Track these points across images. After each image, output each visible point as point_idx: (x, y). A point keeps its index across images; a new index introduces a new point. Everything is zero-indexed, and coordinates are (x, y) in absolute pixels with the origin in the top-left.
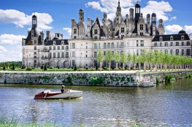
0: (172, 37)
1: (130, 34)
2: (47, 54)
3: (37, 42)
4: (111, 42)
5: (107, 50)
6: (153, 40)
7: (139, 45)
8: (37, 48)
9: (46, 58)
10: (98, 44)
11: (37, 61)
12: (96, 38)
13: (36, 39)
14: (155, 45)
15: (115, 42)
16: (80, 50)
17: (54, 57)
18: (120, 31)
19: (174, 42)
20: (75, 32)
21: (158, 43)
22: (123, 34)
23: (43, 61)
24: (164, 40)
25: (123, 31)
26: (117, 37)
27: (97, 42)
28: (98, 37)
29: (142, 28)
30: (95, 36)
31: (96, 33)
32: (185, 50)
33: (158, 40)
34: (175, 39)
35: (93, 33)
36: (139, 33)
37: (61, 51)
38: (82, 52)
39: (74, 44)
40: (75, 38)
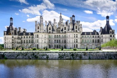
0: (91, 33)
1: (70, 31)
2: (20, 41)
3: (14, 33)
4: (58, 34)
5: (56, 39)
6: (82, 35)
7: (76, 37)
8: (14, 37)
9: (19, 43)
10: (51, 36)
11: (14, 45)
12: (50, 32)
13: (13, 31)
15: (61, 35)
16: (42, 39)
17: (24, 43)
18: (64, 29)
19: (92, 36)
20: (38, 29)
21: (84, 36)
22: (66, 31)
23: (18, 45)
24: (87, 34)
25: (65, 29)
26: (62, 32)
27: (51, 35)
28: (51, 32)
29: (76, 28)
30: (49, 31)
31: (50, 29)
32: (97, 40)
33: (84, 35)
34: (92, 34)
35: (48, 29)
36: (75, 31)
37: (28, 39)
38: (43, 40)
39: (38, 35)
40: (38, 32)
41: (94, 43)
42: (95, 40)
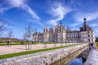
0: (72, 32)
3: (36, 35)
5: (53, 37)
7: (61, 34)
10: (51, 35)
14: (67, 35)
17: (40, 39)
21: (68, 34)
25: (57, 31)
29: (62, 29)
30: (50, 32)
32: (77, 36)
36: (61, 31)
41: (75, 39)
42: (75, 36)
